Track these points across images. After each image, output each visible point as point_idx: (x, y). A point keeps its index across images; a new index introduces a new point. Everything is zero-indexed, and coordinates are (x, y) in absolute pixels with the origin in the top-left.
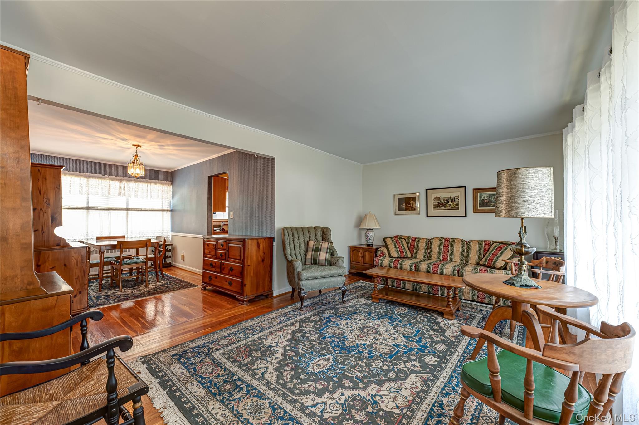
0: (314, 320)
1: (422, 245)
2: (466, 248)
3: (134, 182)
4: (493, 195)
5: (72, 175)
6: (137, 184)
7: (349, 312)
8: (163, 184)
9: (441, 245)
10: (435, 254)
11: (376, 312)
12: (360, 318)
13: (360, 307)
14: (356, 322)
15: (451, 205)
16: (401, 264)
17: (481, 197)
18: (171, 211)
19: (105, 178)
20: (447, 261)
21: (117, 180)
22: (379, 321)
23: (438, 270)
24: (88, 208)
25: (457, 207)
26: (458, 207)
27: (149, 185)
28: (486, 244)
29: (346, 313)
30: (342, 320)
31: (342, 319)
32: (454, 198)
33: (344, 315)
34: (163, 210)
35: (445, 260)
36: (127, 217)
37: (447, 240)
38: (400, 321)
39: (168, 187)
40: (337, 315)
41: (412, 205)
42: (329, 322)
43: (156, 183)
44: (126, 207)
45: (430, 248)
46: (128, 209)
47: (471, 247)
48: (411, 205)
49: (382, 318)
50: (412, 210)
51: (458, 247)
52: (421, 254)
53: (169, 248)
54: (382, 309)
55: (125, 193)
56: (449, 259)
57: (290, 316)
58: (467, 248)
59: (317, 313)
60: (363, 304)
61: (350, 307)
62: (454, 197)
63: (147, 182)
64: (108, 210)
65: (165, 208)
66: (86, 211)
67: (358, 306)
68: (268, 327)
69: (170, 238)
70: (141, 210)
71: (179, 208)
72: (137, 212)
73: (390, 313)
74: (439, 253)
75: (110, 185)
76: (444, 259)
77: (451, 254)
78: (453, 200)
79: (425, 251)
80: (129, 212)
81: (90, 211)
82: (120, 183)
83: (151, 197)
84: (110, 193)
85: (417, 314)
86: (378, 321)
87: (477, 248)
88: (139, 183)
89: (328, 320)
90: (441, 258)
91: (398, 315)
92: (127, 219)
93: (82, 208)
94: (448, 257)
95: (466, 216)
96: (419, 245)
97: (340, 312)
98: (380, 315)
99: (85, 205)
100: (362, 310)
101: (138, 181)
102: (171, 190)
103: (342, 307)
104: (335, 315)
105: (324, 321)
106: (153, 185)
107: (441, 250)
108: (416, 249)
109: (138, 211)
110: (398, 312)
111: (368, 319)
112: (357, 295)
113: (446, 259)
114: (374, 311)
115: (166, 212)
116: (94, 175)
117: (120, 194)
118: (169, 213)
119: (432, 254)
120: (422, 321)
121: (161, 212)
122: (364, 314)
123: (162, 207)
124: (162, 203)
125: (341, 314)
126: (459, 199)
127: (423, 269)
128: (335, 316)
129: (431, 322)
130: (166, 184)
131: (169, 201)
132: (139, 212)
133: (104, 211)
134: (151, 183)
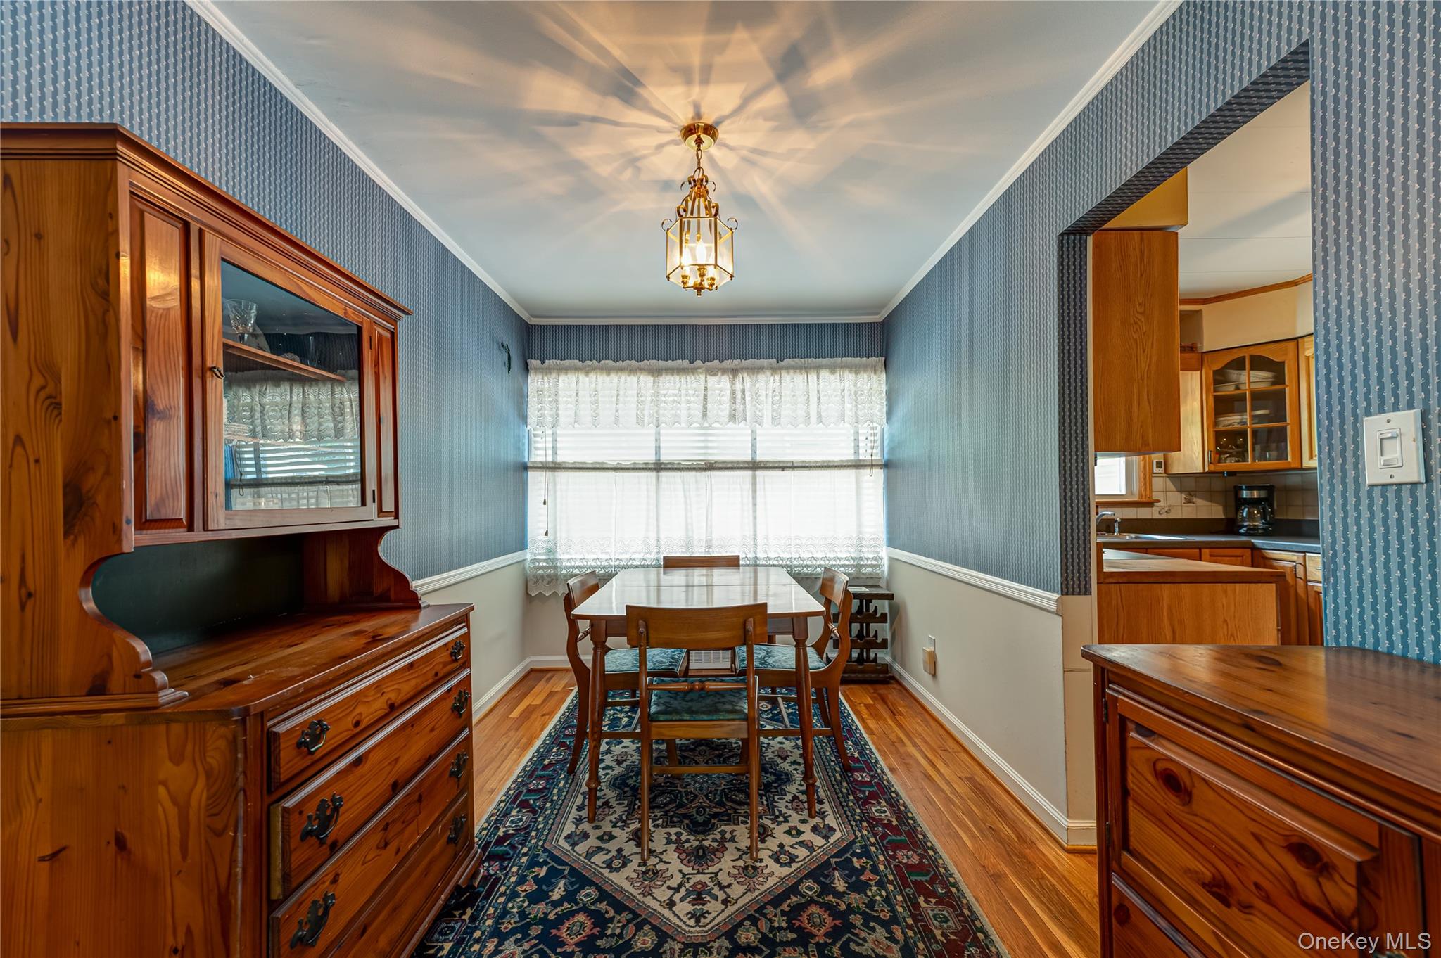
3: (768, 373)
5: (621, 369)
6: (777, 377)
8: (856, 369)
18: (886, 465)
19: (693, 371)
21: (724, 371)
24: (659, 467)
27: (813, 376)
34: (858, 465)
36: (754, 491)
39: (874, 378)
43: (833, 369)
44: (749, 459)
46: (754, 466)
53: (884, 606)
55: (744, 411)
63: (806, 369)
64: (705, 469)
65: (864, 456)
66: (653, 474)
69: (886, 569)
70: (793, 467)
71: (913, 451)
72: (779, 473)
75: (706, 389)
80: (759, 473)
81: (663, 474)
82: (733, 382)
83: (820, 419)
84: (705, 414)
88: (784, 373)
92: (754, 498)
93: (645, 468)
99: (651, 458)
101: (781, 369)
102: (884, 388)
106: (824, 374)
109: (783, 469)
115: (867, 471)
116: (670, 363)
117: (732, 417)
118: (879, 474)
121: (852, 472)
123: (856, 452)
124: (856, 440)
130: (865, 368)
131: (878, 431)
132: (788, 473)
133: (693, 473)
134: (818, 368)
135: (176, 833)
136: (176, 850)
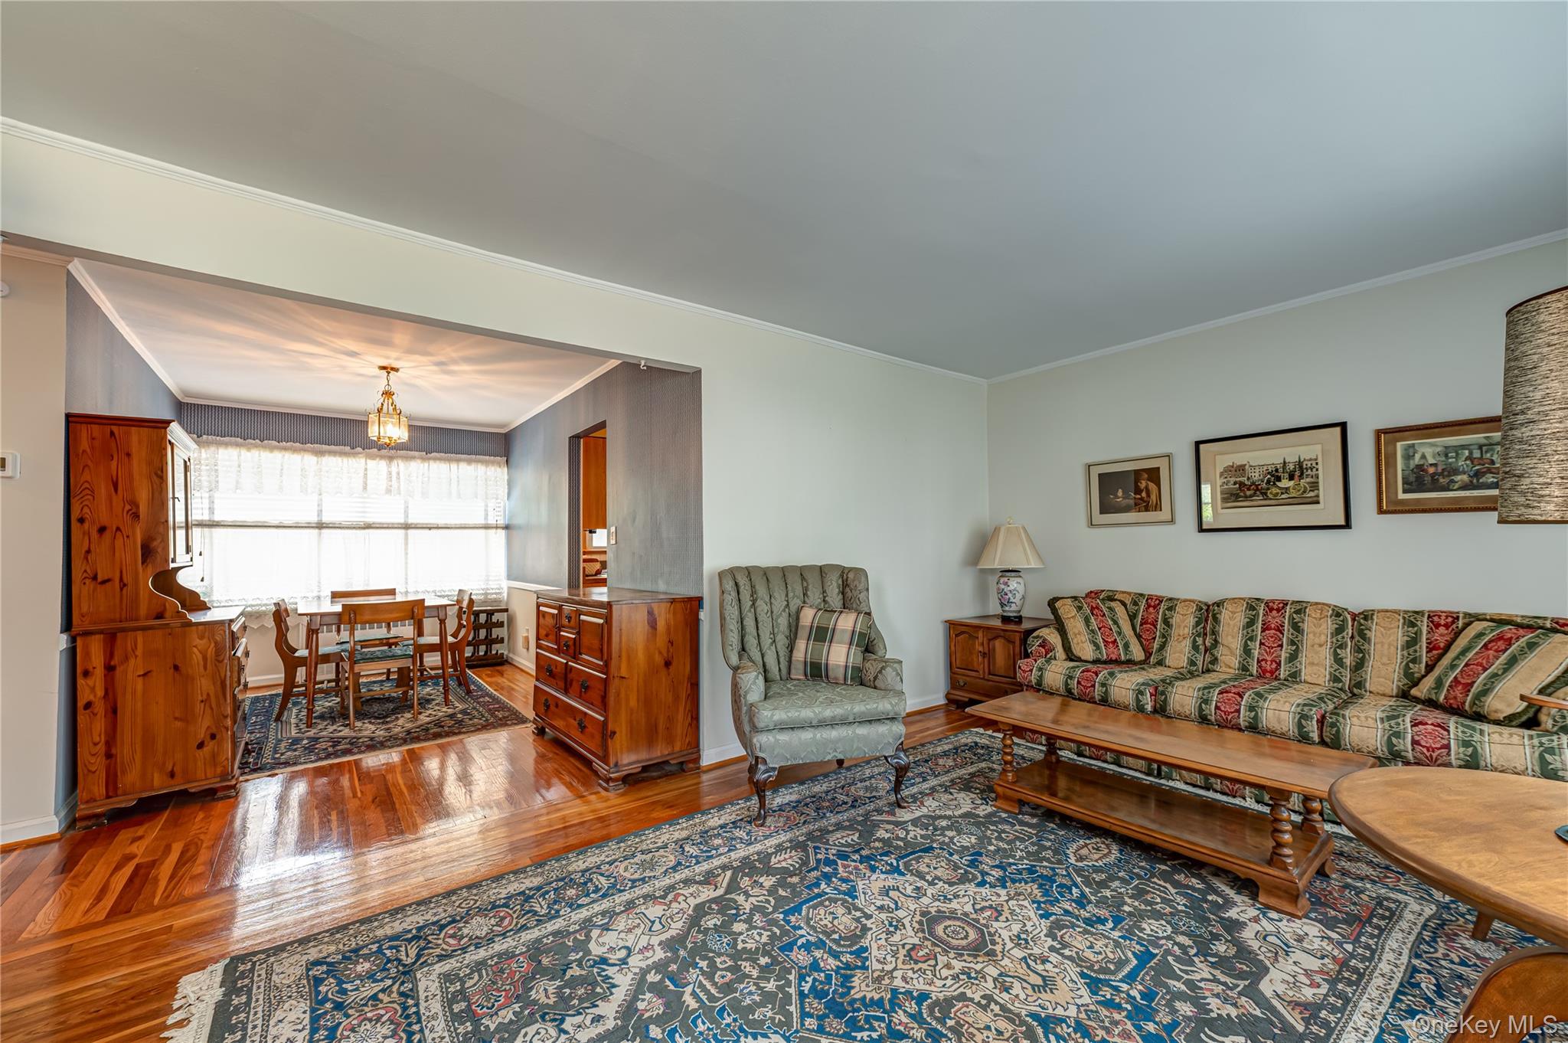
0: (784, 864)
1: (1184, 623)
2: (1352, 637)
3: (419, 461)
4: (1463, 447)
5: (285, 449)
6: (426, 464)
7: (907, 843)
8: (486, 463)
9: (1251, 623)
10: (1233, 654)
11: (998, 850)
12: (939, 873)
13: (949, 828)
14: (918, 888)
15: (1287, 489)
16: (1103, 685)
17: (1408, 457)
18: (507, 527)
19: (355, 455)
20: (1277, 679)
21: (382, 457)
22: (1003, 892)
23: (1238, 711)
24: (321, 526)
25: (1312, 494)
26: (1318, 496)
27: (454, 466)
28: (1437, 626)
29: (897, 847)
30: (874, 877)
31: (873, 869)
32: (1301, 467)
33: (886, 854)
34: (487, 527)
35: (1268, 675)
36: (406, 544)
37: (1276, 607)
38: (1082, 901)
39: (499, 470)
40: (864, 853)
41: (1148, 495)
42: (827, 877)
43: (469, 462)
44: (402, 521)
45: (1213, 633)
46: (407, 527)
47: (1371, 635)
48: (1144, 494)
49: (1014, 881)
50: (1147, 509)
51: (1318, 634)
52: (1181, 652)
53: (502, 617)
54: (1022, 840)
55: (399, 488)
56: (1283, 673)
57: (718, 842)
58: (1357, 638)
59: (801, 839)
60: (961, 816)
61: (915, 822)
62: (1300, 464)
63: (449, 460)
64: (364, 528)
65: (492, 521)
66: (316, 531)
67: (944, 823)
68: (634, 881)
69: (505, 595)
70: (438, 528)
71: (518, 521)
72: (427, 531)
73: (1048, 860)
74: (1247, 651)
75: (366, 470)
76: (1265, 671)
77: (1293, 657)
78: (1297, 473)
79: (1195, 641)
80: (411, 532)
81: (324, 531)
82: (389, 466)
83: (459, 496)
84: (365, 488)
85: (1153, 875)
86: (999, 890)
87: (1399, 636)
88: (431, 462)
89: (827, 869)
90: (1254, 670)
91: (1079, 871)
92: (406, 549)
93: (308, 526)
94: (1279, 664)
95: (1347, 525)
96: (1173, 621)
97: (879, 840)
98: (1010, 864)
99: (314, 519)
100: (951, 839)
101: (429, 459)
102: (506, 477)
103: (889, 822)
104: (857, 851)
105: (815, 874)
106: (463, 466)
107: (1251, 639)
108: (1164, 636)
109: (430, 528)
110: (1081, 859)
111: (964, 879)
112: (952, 781)
113: (1272, 672)
114: (992, 848)
115: (494, 531)
116: (333, 447)
117: (389, 491)
118: (502, 533)
119: (1221, 652)
120: (1168, 910)
121: (483, 531)
122: (956, 857)
123: (486, 518)
124: (486, 510)
125: (877, 849)
126: (1320, 467)
127: (1182, 706)
128: (856, 857)
129: (1203, 920)
130: (493, 463)
131: (502, 505)
132: (432, 531)
133: (354, 531)
134: (458, 461)
135: (202, 663)
136: (202, 668)
